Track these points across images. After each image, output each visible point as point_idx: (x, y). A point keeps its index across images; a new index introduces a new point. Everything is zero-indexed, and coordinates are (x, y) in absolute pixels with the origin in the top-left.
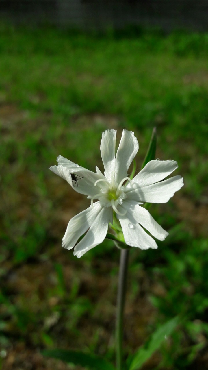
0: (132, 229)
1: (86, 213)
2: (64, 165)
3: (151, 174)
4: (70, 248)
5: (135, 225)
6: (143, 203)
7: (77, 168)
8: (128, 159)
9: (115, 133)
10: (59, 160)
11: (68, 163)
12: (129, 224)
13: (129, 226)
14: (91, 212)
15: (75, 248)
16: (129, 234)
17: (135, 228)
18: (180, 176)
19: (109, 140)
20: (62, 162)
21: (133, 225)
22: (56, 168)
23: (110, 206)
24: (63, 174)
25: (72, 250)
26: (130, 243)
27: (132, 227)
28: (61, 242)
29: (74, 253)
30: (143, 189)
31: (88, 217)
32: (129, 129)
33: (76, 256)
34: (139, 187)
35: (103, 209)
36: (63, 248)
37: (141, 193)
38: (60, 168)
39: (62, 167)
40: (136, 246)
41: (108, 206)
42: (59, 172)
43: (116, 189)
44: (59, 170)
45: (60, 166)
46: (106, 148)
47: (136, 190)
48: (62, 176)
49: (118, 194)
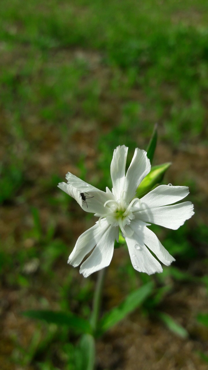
0: (138, 250)
1: (93, 230)
2: (74, 185)
3: (161, 195)
4: (76, 265)
5: (141, 246)
6: (150, 225)
7: (87, 187)
8: (138, 178)
9: (127, 149)
10: (69, 179)
11: (78, 183)
12: (136, 245)
13: (135, 247)
14: (97, 229)
15: (81, 266)
16: (136, 256)
17: (141, 250)
18: (191, 202)
19: (120, 156)
20: (72, 181)
21: (140, 247)
22: (65, 187)
23: (117, 225)
24: (73, 194)
25: (78, 268)
26: (138, 267)
27: (139, 248)
28: (68, 259)
29: (80, 271)
30: (152, 210)
31: (94, 234)
32: (141, 148)
33: (82, 274)
34: (148, 208)
35: (110, 227)
36: (69, 264)
37: (151, 214)
38: (70, 187)
39: (72, 187)
40: (144, 272)
41: (115, 225)
42: (68, 191)
43: (125, 210)
44: (69, 190)
45: (70, 186)
46: (116, 165)
47: (146, 211)
48: (71, 195)
49: (126, 214)
